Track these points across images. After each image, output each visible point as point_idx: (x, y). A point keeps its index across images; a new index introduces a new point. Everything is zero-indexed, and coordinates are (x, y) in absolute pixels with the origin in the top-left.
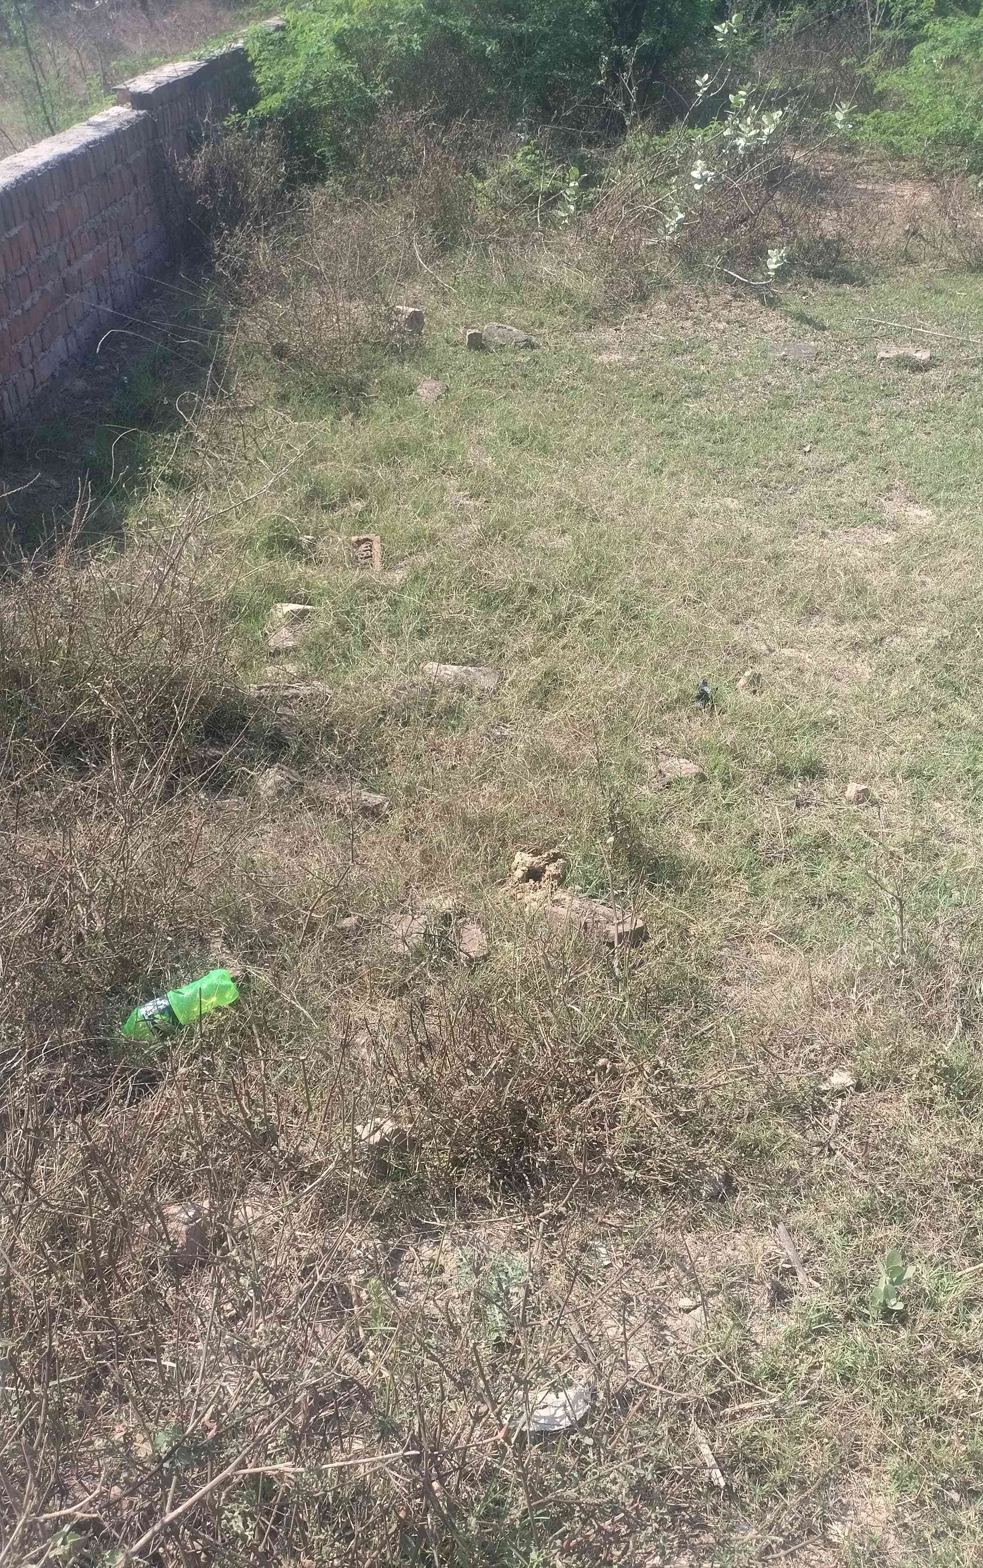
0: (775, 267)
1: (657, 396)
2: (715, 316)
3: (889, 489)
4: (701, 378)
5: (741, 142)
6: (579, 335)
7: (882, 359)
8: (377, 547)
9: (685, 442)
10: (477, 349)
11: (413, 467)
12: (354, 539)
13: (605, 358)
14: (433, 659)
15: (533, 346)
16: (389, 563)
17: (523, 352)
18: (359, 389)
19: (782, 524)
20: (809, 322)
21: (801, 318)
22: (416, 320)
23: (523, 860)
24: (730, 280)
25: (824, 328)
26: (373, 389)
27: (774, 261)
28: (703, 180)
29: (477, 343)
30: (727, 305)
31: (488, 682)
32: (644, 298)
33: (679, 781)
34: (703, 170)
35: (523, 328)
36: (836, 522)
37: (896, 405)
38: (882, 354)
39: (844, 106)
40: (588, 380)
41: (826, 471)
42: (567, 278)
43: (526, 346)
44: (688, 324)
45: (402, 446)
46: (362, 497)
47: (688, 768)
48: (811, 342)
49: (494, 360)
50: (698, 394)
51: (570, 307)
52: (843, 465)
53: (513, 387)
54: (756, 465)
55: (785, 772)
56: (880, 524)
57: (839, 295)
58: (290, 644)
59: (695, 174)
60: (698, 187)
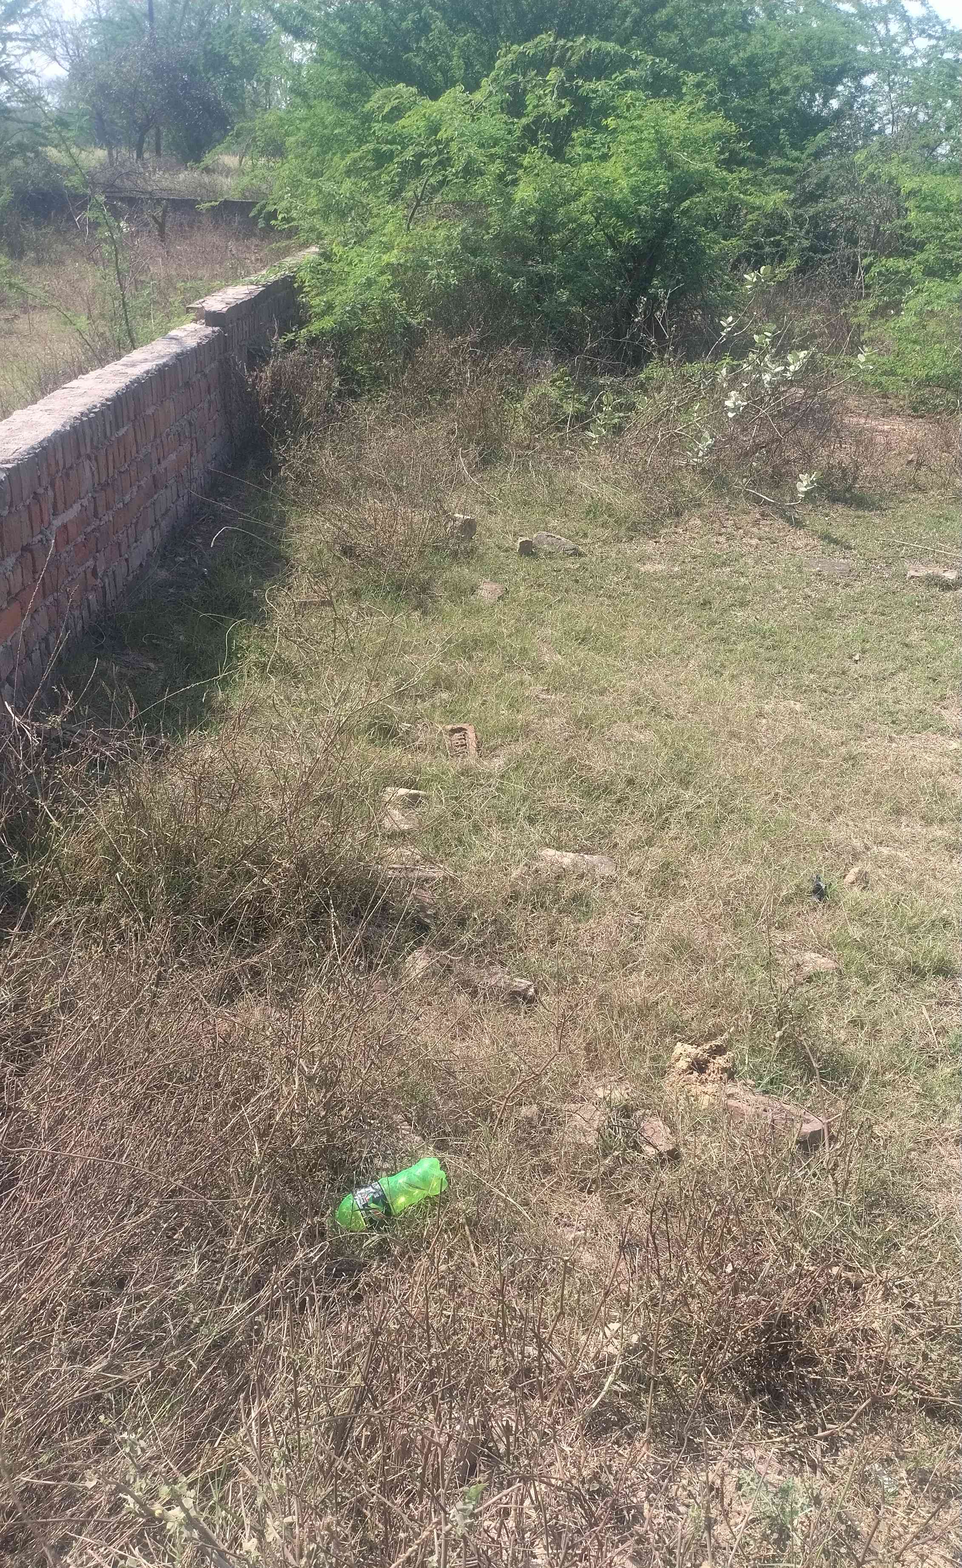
0: (804, 489)
1: (704, 604)
2: (746, 533)
3: (942, 698)
4: (745, 589)
5: (767, 377)
6: (622, 546)
7: (912, 577)
8: (470, 735)
10: (528, 555)
11: (492, 663)
12: (448, 727)
13: (648, 567)
14: (548, 846)
15: (581, 555)
16: (485, 752)
17: (572, 558)
18: (425, 588)
20: (834, 541)
21: (827, 537)
22: (468, 526)
23: (686, 1051)
24: (757, 500)
25: (849, 548)
26: (438, 589)
27: (802, 485)
28: (736, 409)
29: (527, 550)
30: (756, 523)
31: (607, 870)
32: (678, 514)
33: (819, 975)
34: (737, 399)
35: (569, 538)
36: (899, 728)
37: (933, 620)
38: (911, 572)
40: (637, 587)
42: (606, 493)
43: (574, 554)
44: (722, 539)
47: (824, 962)
48: (841, 560)
49: (546, 565)
50: (743, 604)
51: (611, 520)
52: (893, 674)
53: (567, 591)
54: (811, 671)
55: (916, 970)
56: (943, 731)
57: (858, 517)
58: (405, 827)
59: (729, 403)
60: (731, 415)
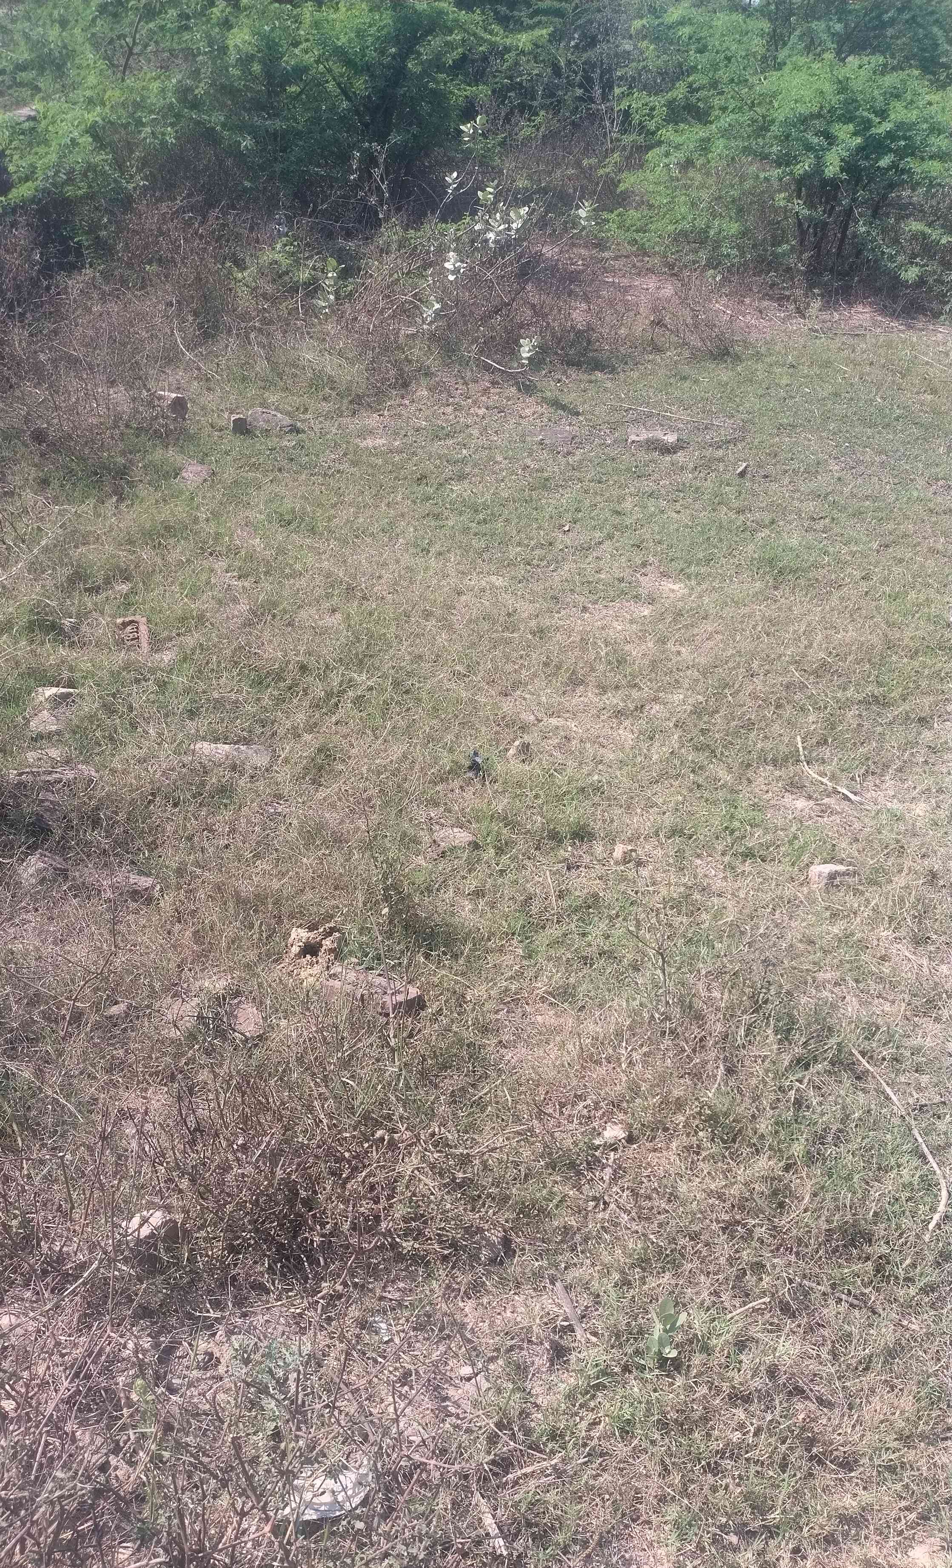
0: (528, 355)
1: (422, 479)
2: (475, 402)
3: (644, 565)
4: (463, 460)
5: (491, 236)
6: (344, 421)
7: (633, 442)
8: (143, 629)
9: (450, 523)
10: (242, 433)
11: (178, 551)
12: (119, 621)
13: (369, 442)
14: (204, 739)
15: (298, 431)
16: (157, 644)
17: (289, 437)
18: (122, 473)
19: (545, 599)
20: (564, 408)
21: (556, 404)
22: (179, 405)
23: (299, 935)
24: (487, 368)
25: (577, 414)
26: (137, 473)
27: (526, 350)
28: (456, 271)
29: (242, 428)
30: (486, 391)
31: (262, 760)
32: (405, 385)
33: (453, 849)
34: (456, 262)
35: (288, 414)
36: (595, 598)
37: (648, 485)
38: (633, 437)
39: (586, 204)
40: (354, 464)
41: (585, 549)
42: (330, 365)
43: (291, 431)
44: (449, 409)
45: (168, 528)
46: (127, 579)
47: (462, 837)
48: (566, 427)
49: (260, 444)
50: (461, 477)
51: (334, 394)
52: (600, 543)
53: (280, 470)
54: (519, 544)
55: (555, 837)
56: (637, 597)
57: (591, 382)
58: (54, 728)
59: (448, 265)
60: (451, 278)
